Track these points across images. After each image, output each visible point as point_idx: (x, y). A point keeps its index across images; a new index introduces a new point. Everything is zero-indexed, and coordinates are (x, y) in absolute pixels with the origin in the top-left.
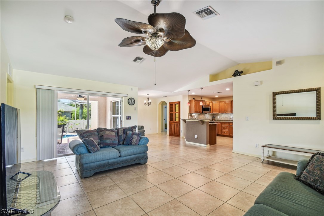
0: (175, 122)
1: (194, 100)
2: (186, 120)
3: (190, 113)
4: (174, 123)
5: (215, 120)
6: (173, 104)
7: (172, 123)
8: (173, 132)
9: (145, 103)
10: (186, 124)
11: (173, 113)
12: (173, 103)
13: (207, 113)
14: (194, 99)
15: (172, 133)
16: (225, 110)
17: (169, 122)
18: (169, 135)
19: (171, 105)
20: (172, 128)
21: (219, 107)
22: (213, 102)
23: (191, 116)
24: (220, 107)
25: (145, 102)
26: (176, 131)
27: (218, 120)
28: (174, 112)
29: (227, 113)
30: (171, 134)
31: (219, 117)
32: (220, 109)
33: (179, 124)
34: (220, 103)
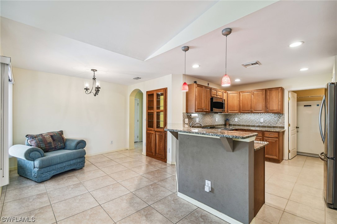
0: (156, 129)
1: (195, 85)
2: (179, 133)
3: (187, 112)
4: (156, 131)
5: (230, 125)
6: (153, 95)
7: (151, 132)
8: (153, 150)
9: (87, 89)
10: (178, 141)
11: (153, 113)
12: (153, 92)
13: (217, 113)
14: (195, 82)
15: (152, 152)
16: (251, 108)
17: (147, 130)
18: (146, 156)
19: (150, 95)
20: (151, 143)
21: (239, 101)
22: (229, 92)
23: (189, 117)
24: (241, 102)
25: (87, 85)
26: (159, 149)
27: (234, 125)
28: (155, 111)
29: (255, 113)
30: (150, 153)
31: (236, 119)
32: (241, 105)
33: (164, 136)
34: (241, 94)
